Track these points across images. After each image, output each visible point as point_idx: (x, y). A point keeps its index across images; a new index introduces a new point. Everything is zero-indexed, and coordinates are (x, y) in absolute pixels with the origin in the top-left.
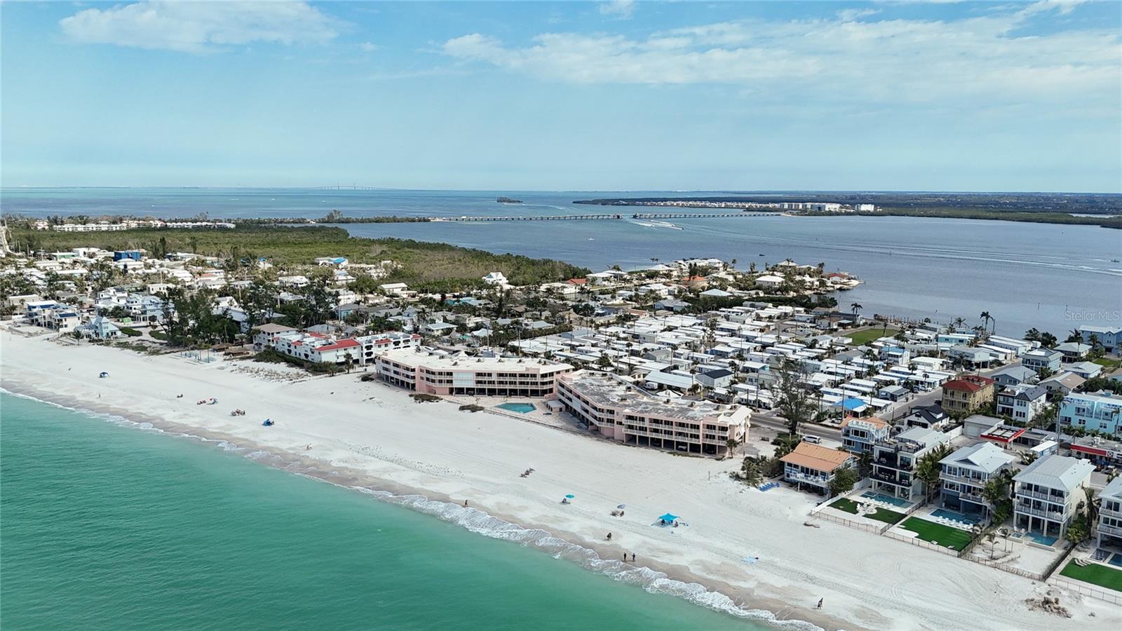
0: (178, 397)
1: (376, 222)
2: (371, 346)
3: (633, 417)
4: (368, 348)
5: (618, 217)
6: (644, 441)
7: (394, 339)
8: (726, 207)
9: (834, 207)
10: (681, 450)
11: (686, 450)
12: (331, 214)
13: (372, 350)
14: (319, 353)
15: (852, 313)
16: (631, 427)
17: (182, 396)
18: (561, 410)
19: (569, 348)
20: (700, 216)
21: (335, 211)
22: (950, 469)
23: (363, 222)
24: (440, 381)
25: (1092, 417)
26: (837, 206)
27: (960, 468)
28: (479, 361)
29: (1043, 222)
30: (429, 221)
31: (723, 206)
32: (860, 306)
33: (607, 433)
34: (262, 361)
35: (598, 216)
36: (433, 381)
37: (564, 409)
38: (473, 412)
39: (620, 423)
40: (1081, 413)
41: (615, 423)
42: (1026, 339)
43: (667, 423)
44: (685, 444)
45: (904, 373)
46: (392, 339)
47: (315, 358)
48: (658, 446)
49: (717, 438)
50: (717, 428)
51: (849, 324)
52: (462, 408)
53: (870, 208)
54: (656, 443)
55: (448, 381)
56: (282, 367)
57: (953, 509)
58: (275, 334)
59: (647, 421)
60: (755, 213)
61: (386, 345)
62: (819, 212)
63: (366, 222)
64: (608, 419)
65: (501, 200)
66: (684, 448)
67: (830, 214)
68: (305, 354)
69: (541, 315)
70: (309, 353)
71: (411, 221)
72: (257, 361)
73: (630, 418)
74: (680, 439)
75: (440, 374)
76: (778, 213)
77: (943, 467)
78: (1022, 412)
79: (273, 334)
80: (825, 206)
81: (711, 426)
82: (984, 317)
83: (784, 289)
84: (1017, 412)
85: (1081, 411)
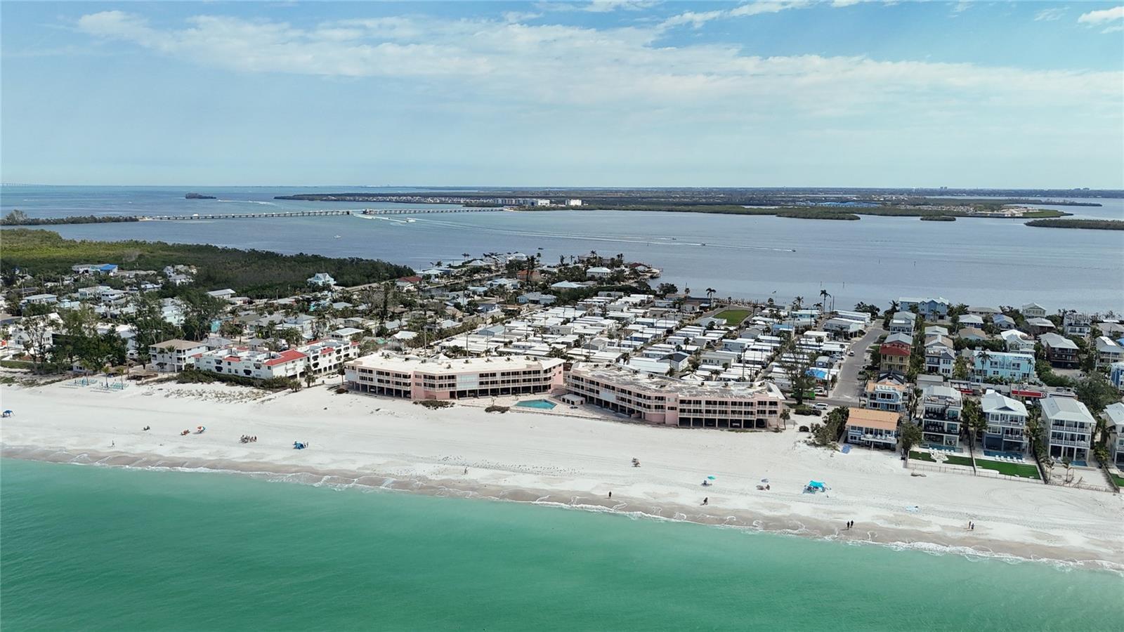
0: (145, 429)
1: (73, 223)
2: (317, 357)
3: (685, 401)
4: (316, 358)
5: (348, 213)
6: (698, 423)
7: (337, 347)
8: (441, 203)
9: (545, 202)
10: (736, 427)
11: (740, 427)
12: (12, 215)
13: (319, 360)
14: (269, 368)
15: (706, 297)
16: (682, 411)
17: (148, 428)
18: (582, 402)
19: (503, 344)
20: (429, 212)
21: (16, 211)
22: (993, 416)
23: (56, 224)
24: (441, 386)
25: (1003, 368)
26: (548, 201)
27: (1001, 415)
28: (467, 362)
29: (728, 213)
30: (136, 220)
31: (438, 201)
32: (714, 291)
33: (655, 419)
34: (190, 382)
35: (327, 212)
36: (433, 386)
37: (584, 402)
38: (503, 413)
39: (672, 408)
40: (993, 365)
41: (667, 408)
42: (856, 311)
43: (721, 403)
44: (739, 421)
45: (813, 346)
46: (334, 348)
47: (264, 373)
48: (713, 426)
49: (767, 412)
50: (768, 403)
51: (707, 307)
52: (489, 410)
53: (578, 203)
54: (710, 424)
55: (450, 385)
56: (218, 386)
57: (994, 449)
58: (186, 351)
59: (703, 403)
60: (474, 209)
61: (330, 355)
62: (533, 207)
63: (60, 224)
64: (656, 406)
65: (190, 196)
66: (738, 424)
67: (544, 208)
68: (245, 371)
69: (425, 314)
70: (252, 369)
71: (115, 221)
72: (179, 383)
73: (682, 402)
74: (736, 417)
75: (441, 378)
76: (500, 208)
77: (987, 415)
78: (948, 369)
79: (184, 351)
80: (537, 202)
81: (762, 402)
82: (823, 295)
83: (613, 279)
84: (943, 370)
85: (993, 363)
